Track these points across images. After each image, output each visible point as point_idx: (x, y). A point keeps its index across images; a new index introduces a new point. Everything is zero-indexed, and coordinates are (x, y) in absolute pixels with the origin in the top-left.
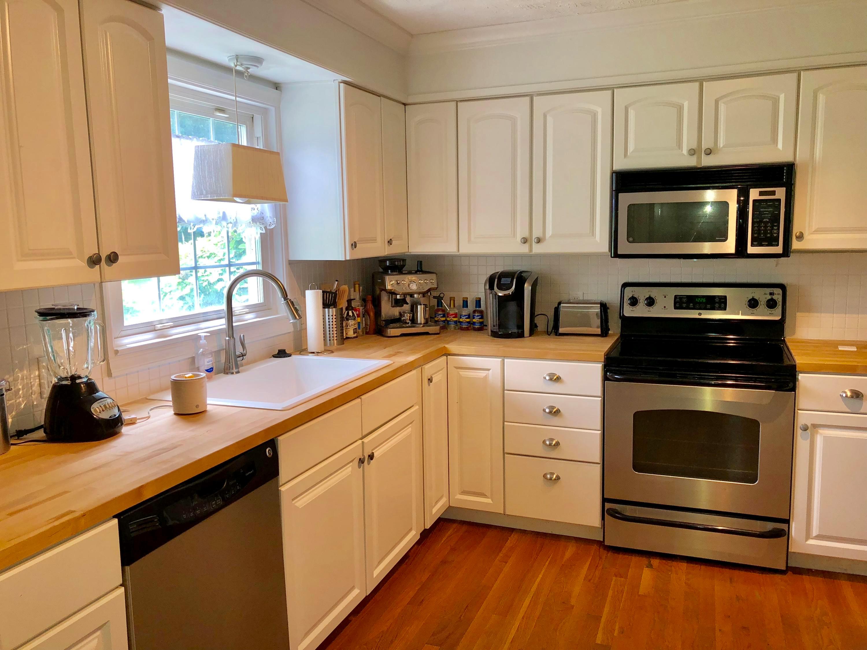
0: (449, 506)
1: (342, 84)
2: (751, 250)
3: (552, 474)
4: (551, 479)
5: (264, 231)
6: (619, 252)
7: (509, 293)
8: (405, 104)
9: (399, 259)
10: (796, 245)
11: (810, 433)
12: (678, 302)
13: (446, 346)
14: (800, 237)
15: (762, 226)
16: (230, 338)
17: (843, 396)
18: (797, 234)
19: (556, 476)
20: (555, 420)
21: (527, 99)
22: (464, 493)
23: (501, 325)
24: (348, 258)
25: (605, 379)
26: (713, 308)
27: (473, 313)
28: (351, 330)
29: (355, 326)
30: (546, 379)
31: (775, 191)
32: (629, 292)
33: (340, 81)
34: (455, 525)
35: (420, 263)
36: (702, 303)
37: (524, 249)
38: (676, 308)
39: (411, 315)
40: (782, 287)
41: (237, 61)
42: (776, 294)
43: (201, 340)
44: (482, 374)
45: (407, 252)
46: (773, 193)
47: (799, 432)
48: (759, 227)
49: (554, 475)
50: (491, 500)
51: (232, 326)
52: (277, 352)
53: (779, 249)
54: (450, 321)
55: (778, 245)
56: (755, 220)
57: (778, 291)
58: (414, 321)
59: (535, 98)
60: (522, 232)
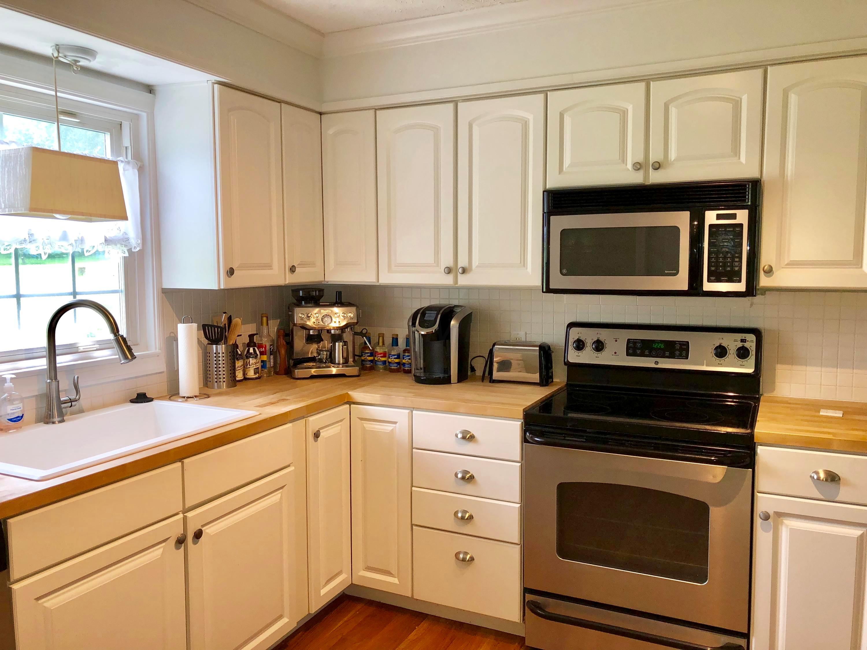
0: (352, 583)
1: (216, 85)
2: (708, 286)
3: (466, 553)
4: (464, 560)
5: (127, 255)
6: (552, 287)
7: (433, 331)
8: (321, 114)
9: (315, 289)
10: (764, 281)
11: (772, 524)
12: (631, 347)
13: (349, 393)
14: (769, 272)
15: (721, 257)
16: (52, 380)
17: (813, 478)
18: (766, 268)
19: (470, 557)
20: (469, 488)
21: (451, 106)
22: (369, 569)
23: (427, 368)
24: (222, 287)
25: (525, 440)
26: (672, 356)
27: (403, 353)
28: (251, 370)
29: (257, 365)
30: (457, 437)
31: (736, 214)
32: (576, 333)
33: (213, 82)
34: (359, 606)
35: (339, 294)
36: (660, 349)
37: (448, 280)
38: (628, 354)
39: (328, 353)
40: (756, 332)
41: (59, 52)
42: (748, 341)
43: (6, 383)
44: (389, 428)
45: (323, 281)
46: (734, 217)
47: (758, 522)
48: (717, 258)
49: (467, 555)
50: (397, 580)
51: (56, 367)
52: (135, 396)
53: (741, 287)
54: (379, 362)
55: (740, 281)
56: (712, 250)
57: (751, 338)
58: (331, 359)
59: (460, 105)
60: (447, 260)
